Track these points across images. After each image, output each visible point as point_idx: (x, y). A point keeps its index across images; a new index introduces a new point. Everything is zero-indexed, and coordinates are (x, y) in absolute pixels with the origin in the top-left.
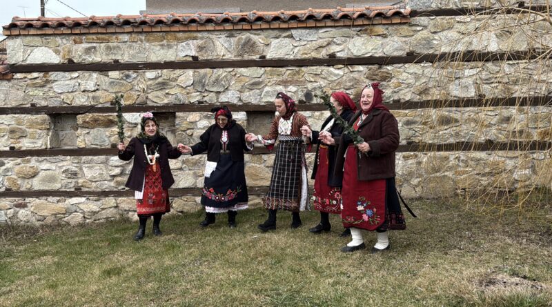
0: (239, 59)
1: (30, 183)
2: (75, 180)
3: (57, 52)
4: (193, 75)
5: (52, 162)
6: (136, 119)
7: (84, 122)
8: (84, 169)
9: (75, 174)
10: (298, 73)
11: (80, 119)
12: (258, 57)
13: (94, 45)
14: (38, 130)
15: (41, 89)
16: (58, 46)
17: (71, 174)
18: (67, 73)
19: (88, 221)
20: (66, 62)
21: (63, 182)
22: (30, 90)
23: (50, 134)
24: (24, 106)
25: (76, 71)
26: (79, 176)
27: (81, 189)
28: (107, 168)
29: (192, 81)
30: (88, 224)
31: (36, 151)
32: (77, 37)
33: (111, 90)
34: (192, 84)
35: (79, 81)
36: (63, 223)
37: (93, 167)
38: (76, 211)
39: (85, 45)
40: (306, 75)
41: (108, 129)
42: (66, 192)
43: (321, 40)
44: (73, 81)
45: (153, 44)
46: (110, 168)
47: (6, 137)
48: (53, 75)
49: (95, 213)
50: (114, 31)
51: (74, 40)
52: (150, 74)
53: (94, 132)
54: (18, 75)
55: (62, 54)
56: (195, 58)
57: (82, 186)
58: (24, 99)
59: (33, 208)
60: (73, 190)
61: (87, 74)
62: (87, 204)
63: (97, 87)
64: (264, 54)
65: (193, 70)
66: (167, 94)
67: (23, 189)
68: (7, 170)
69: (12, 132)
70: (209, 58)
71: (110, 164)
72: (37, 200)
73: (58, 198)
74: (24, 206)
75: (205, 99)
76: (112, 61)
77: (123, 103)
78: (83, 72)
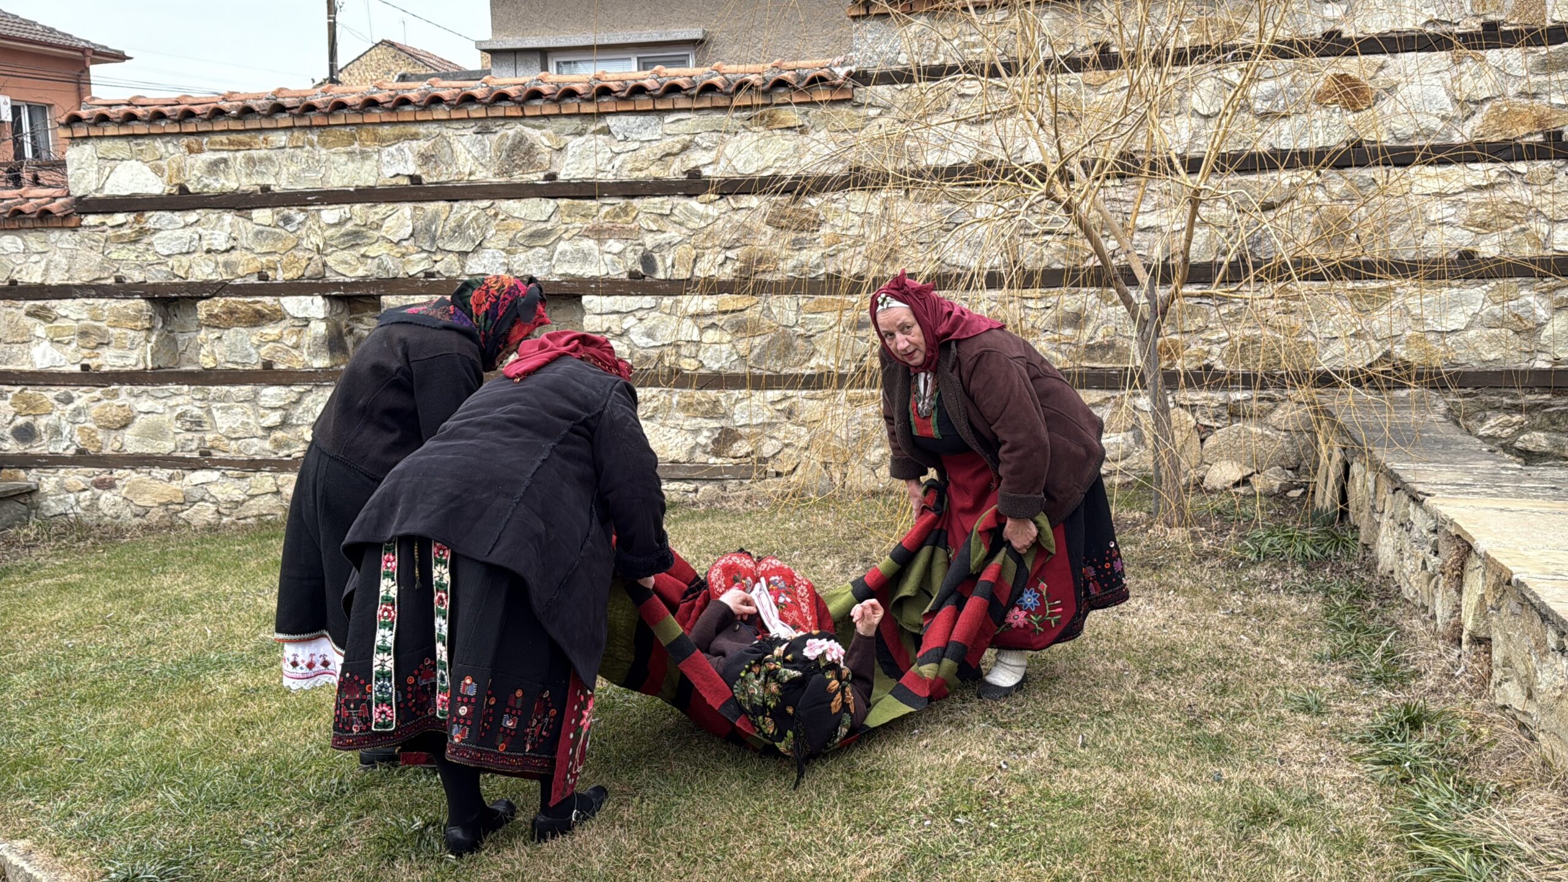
0: (503, 180)
1: (119, 438)
2: (201, 435)
3: (158, 170)
4: (413, 217)
5: (157, 398)
6: (306, 309)
7: (210, 316)
8: (214, 411)
9: (197, 424)
10: (625, 211)
11: (203, 308)
12: (542, 175)
13: (225, 155)
14: (129, 332)
15: (132, 247)
16: (161, 159)
17: (192, 423)
18: (177, 214)
19: (225, 520)
20: (175, 190)
21: (178, 437)
22: (113, 249)
23: (154, 338)
24: (103, 282)
25: (194, 208)
26: (207, 427)
27: (210, 454)
28: (256, 412)
29: (410, 230)
30: (225, 526)
31: (126, 373)
32: (192, 139)
33: (258, 250)
34: (412, 235)
35: (200, 230)
36: (181, 522)
37: (230, 408)
38: (203, 500)
39: (209, 156)
40: (641, 216)
41: (255, 330)
42: (183, 459)
43: (669, 140)
44: (189, 231)
45: (333, 150)
46: (262, 411)
47: (74, 345)
48: (153, 219)
49: (238, 504)
50: (258, 126)
51: (188, 146)
52: (331, 214)
53: (230, 335)
54: (91, 220)
55: (166, 175)
56: (415, 179)
57: (212, 448)
58: (103, 269)
59: (126, 489)
60: (196, 455)
61: (213, 215)
62: (222, 484)
63: (232, 243)
64: (553, 170)
65: (412, 205)
66: (363, 256)
67: (107, 451)
68: (78, 412)
69: (84, 334)
70: (443, 179)
71: (261, 404)
72: (134, 474)
73: (171, 471)
74: (109, 485)
75: (438, 267)
76: (258, 188)
77: (281, 276)
78: (207, 211)
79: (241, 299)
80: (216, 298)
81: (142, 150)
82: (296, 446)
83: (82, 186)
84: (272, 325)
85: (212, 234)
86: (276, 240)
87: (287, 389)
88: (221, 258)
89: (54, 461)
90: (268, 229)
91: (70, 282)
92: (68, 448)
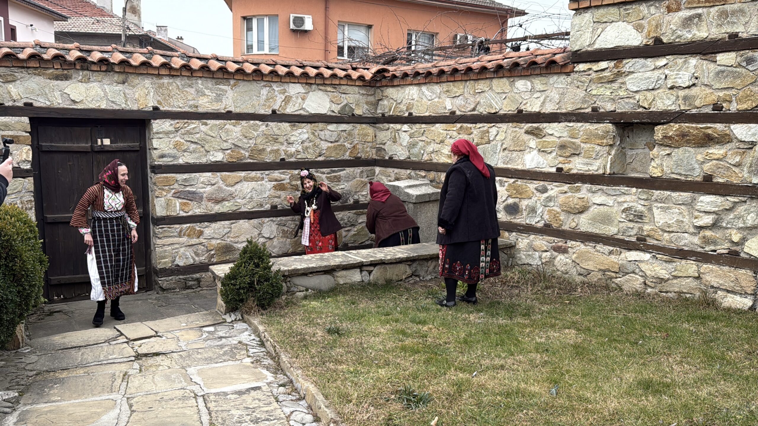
1: (576, 220)
2: (640, 225)
3: (639, 28)
5: (609, 195)
7: (665, 137)
8: (655, 210)
9: (640, 216)
11: (659, 131)
13: (700, 11)
14: (596, 147)
15: (609, 86)
16: (642, 19)
17: (635, 216)
18: (649, 60)
19: (649, 290)
20: (651, 42)
21: (621, 225)
22: (594, 87)
23: (613, 152)
24: (582, 111)
25: (663, 55)
26: (646, 220)
27: (645, 240)
28: (691, 214)
30: (649, 295)
31: (589, 175)
33: (717, 86)
35: (667, 72)
36: (613, 285)
37: (668, 208)
38: (634, 272)
39: (685, 14)
41: (701, 150)
42: (623, 241)
44: (657, 73)
46: (696, 213)
47: (554, 154)
48: (629, 64)
49: (662, 280)
51: (668, 7)
53: (679, 153)
54: (582, 67)
55: (646, 31)
57: (648, 236)
58: (584, 101)
59: (575, 255)
60: (634, 239)
61: (680, 60)
62: (652, 264)
63: (694, 81)
67: (566, 227)
68: (550, 199)
69: (563, 147)
71: (697, 208)
72: (582, 246)
73: (611, 248)
74: (564, 251)
76: (727, 35)
77: (734, 107)
78: (675, 56)
79: (694, 125)
80: (672, 124)
81: (629, 14)
82: (724, 245)
83: (579, 43)
84: (717, 147)
85: (677, 74)
86: (735, 78)
87: (723, 199)
88: (681, 93)
89: (529, 229)
90: (729, 68)
91: (559, 111)
92: (539, 222)
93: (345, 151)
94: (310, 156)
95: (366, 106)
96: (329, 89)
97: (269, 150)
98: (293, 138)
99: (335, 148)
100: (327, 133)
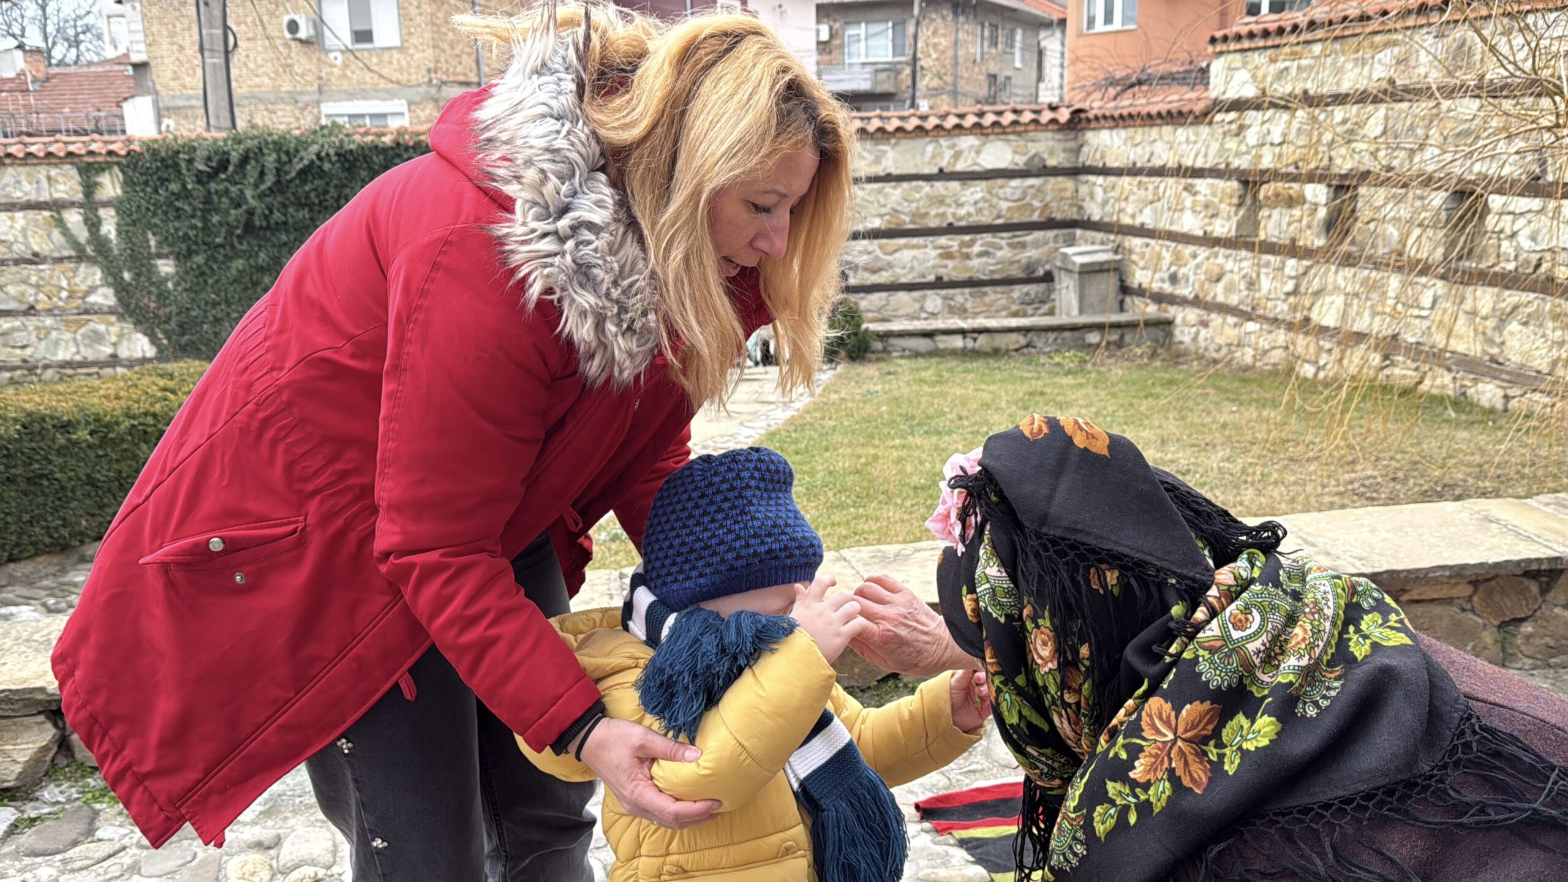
1: (1215, 289)
2: (1253, 294)
3: (1254, 78)
4: (1386, 116)
5: (1235, 260)
6: (1316, 195)
7: (1267, 197)
8: (1262, 275)
9: (1253, 284)
11: (1264, 190)
12: (1475, 75)
13: (1287, 64)
14: (1228, 207)
15: (1236, 139)
16: (1256, 68)
17: (1250, 282)
18: (1259, 113)
19: (1257, 363)
20: (1260, 93)
21: (1242, 293)
22: (1227, 140)
23: (1241, 212)
24: (1219, 166)
25: (1267, 109)
26: (1256, 287)
27: (1256, 309)
28: (1281, 279)
29: (1382, 128)
30: (1258, 368)
31: (1224, 239)
33: (1297, 144)
34: (1383, 133)
35: (1269, 126)
36: (1234, 360)
37: (1270, 273)
38: (1248, 345)
39: (1279, 66)
41: (1288, 211)
42: (1243, 311)
44: (1263, 127)
46: (1285, 279)
47: (1202, 215)
48: (1247, 117)
49: (1266, 352)
51: (1270, 57)
53: (1276, 214)
54: (1218, 117)
55: (1257, 81)
56: (1391, 82)
57: (1258, 304)
59: (1213, 329)
60: (1249, 309)
61: (1277, 115)
62: (1259, 334)
63: (1284, 138)
65: (1386, 106)
67: (1209, 298)
68: (1198, 266)
69: (1207, 206)
70: (1409, 81)
71: (1285, 272)
72: (1218, 319)
73: (1236, 320)
74: (1206, 325)
75: (1395, 163)
76: (1302, 91)
77: (1307, 166)
78: (1274, 111)
79: (1283, 185)
80: (1272, 183)
81: (1247, 61)
82: (1300, 312)
83: (1216, 90)
84: (1297, 208)
85: (1275, 130)
86: (1307, 136)
87: (1301, 263)
88: (1276, 151)
90: (1303, 126)
91: (1205, 166)
92: (1191, 292)
93: (1034, 210)
94: (985, 219)
95: (1062, 155)
96: (1011, 137)
97: (933, 213)
98: (963, 199)
99: (1019, 208)
100: (1008, 190)
